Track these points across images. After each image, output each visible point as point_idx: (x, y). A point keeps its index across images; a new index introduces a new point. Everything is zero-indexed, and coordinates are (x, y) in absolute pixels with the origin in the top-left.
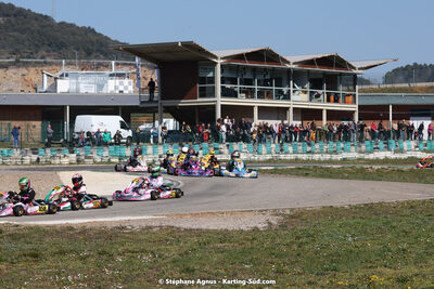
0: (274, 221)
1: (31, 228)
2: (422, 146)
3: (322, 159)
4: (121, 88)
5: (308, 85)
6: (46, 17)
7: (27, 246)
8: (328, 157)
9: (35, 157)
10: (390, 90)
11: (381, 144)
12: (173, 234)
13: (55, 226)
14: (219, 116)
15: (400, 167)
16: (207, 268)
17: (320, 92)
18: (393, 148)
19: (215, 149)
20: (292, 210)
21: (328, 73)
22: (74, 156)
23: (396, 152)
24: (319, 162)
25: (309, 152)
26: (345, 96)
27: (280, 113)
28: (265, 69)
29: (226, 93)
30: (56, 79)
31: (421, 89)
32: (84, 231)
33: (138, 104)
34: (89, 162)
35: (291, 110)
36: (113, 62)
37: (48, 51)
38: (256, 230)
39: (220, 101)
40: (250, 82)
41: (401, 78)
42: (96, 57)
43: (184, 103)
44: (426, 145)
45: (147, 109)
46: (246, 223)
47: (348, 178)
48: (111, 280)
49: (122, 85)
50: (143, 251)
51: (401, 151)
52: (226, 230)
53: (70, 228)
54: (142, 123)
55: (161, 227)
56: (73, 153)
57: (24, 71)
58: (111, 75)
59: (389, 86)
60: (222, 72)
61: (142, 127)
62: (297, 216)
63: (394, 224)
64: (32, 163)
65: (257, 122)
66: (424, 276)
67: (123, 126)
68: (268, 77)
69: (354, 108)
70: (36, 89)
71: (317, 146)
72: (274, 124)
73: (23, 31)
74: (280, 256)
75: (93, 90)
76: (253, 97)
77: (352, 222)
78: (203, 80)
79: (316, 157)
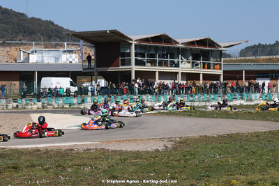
0: (169, 145)
1: (12, 150)
2: (264, 97)
3: (200, 105)
4: (71, 60)
5: (190, 58)
6: (22, 14)
7: (10, 162)
8: (204, 104)
9: (15, 105)
10: (244, 61)
11: (238, 96)
12: (104, 154)
13: (28, 149)
14: (133, 77)
15: (250, 110)
16: (126, 175)
17: (198, 62)
18: (245, 98)
19: (131, 99)
20: (180, 138)
21: (204, 50)
22: (40, 103)
23: (247, 100)
24: (198, 107)
25: (192, 101)
26: (214, 64)
27: (173, 75)
28: (163, 47)
29: (138, 63)
30: (29, 54)
31: (264, 60)
32: (47, 152)
33: (81, 70)
34: (50, 108)
35: (180, 74)
36: (65, 43)
37: (23, 36)
38: (157, 151)
39: (134, 68)
40: (153, 56)
41: (251, 53)
42: (55, 40)
43: (111, 69)
44: (266, 96)
45: (87, 74)
46: (151, 147)
47: (216, 117)
48: (65, 183)
49: (71, 58)
50: (85, 165)
51: (251, 100)
52: (138, 151)
53: (38, 150)
54: (84, 83)
55: (96, 149)
56: (40, 101)
57: (8, 49)
58: (64, 52)
59: (243, 58)
60: (136, 49)
61: (84, 85)
62: (184, 142)
63: (246, 147)
64: (13, 108)
65: (157, 81)
66: (265, 181)
67: (72, 84)
68: (165, 53)
69: (221, 72)
70: (16, 60)
71: (196, 97)
72: (169, 83)
73: (7, 23)
74: (173, 168)
75: (52, 61)
76: (155, 66)
77: (219, 145)
78: (123, 55)
79: (196, 104)
